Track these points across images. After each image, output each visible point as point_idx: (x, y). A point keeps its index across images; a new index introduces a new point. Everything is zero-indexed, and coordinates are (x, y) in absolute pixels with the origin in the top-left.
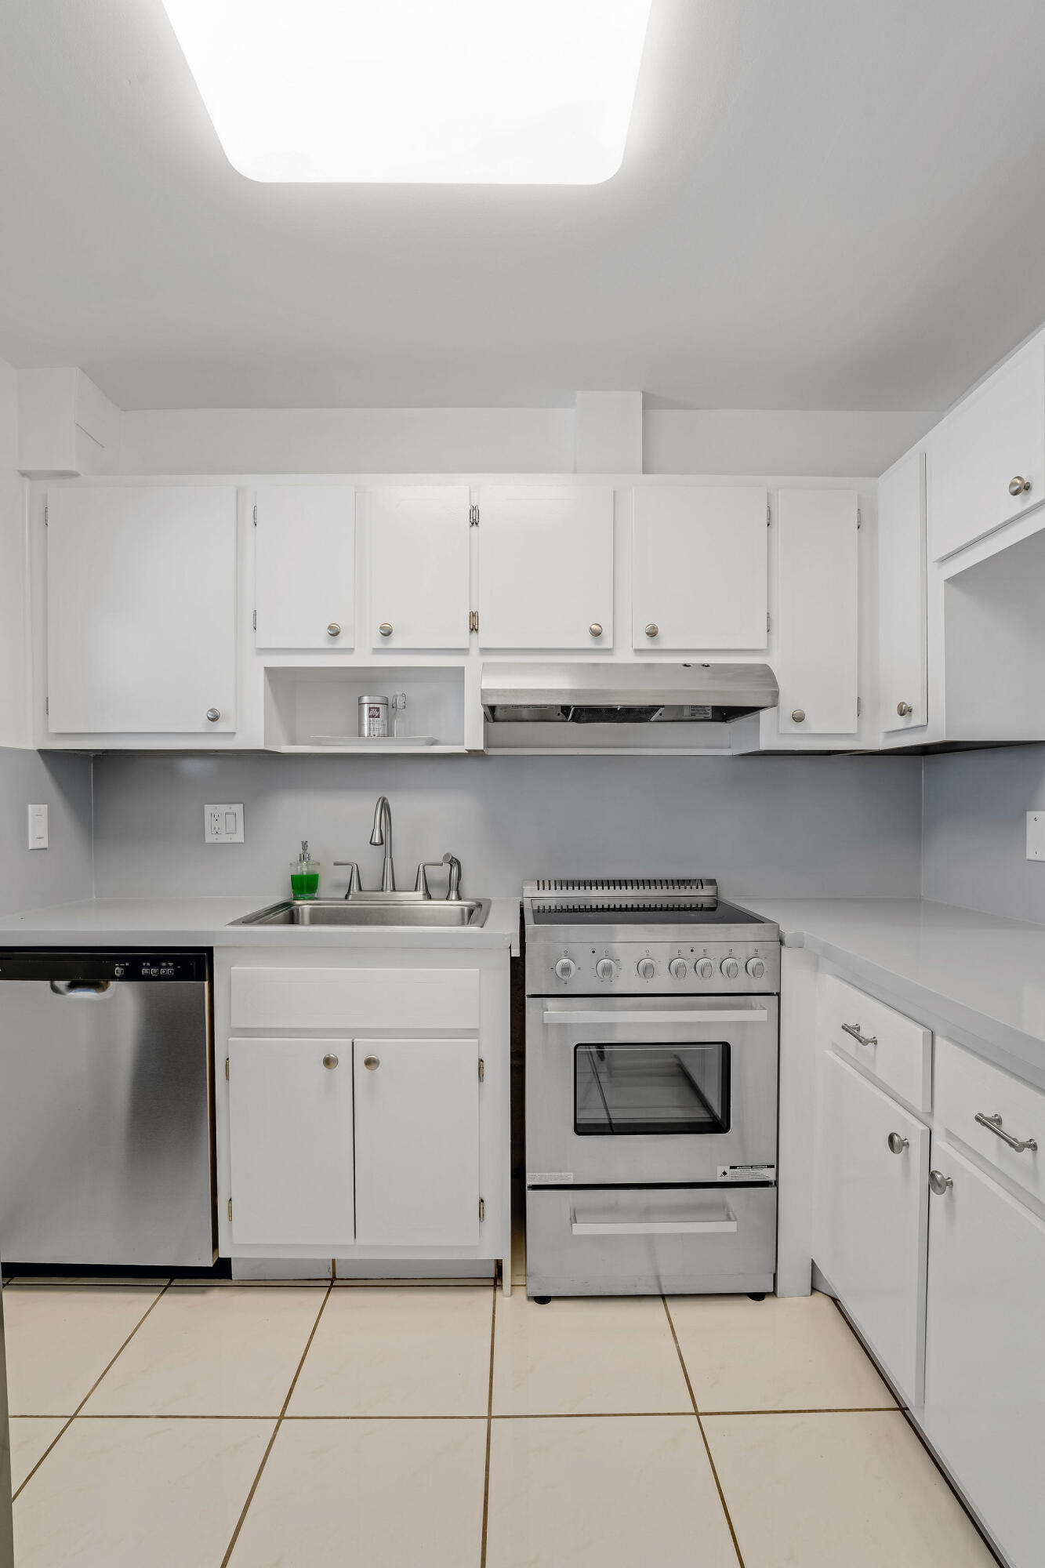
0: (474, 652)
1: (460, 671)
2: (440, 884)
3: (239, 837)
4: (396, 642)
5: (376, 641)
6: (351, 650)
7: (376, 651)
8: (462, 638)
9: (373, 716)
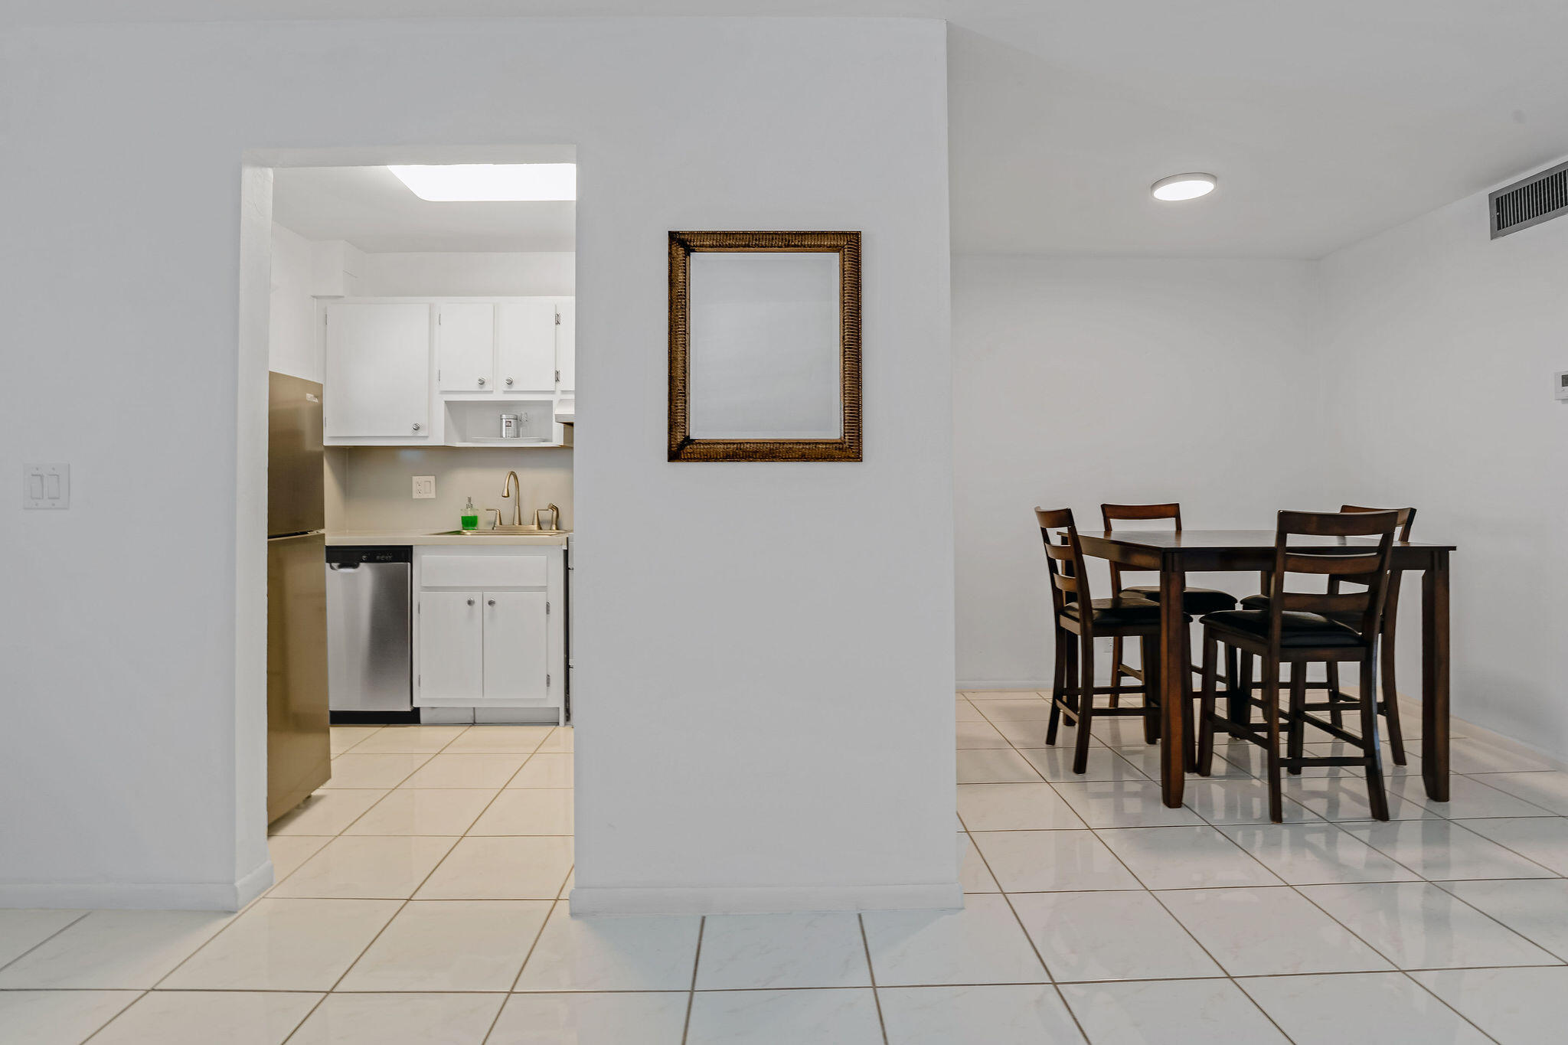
0: (558, 393)
1: (551, 403)
2: (547, 522)
3: (432, 495)
4: (515, 387)
5: (505, 387)
6: (491, 392)
7: (505, 392)
8: (552, 385)
9: (508, 426)
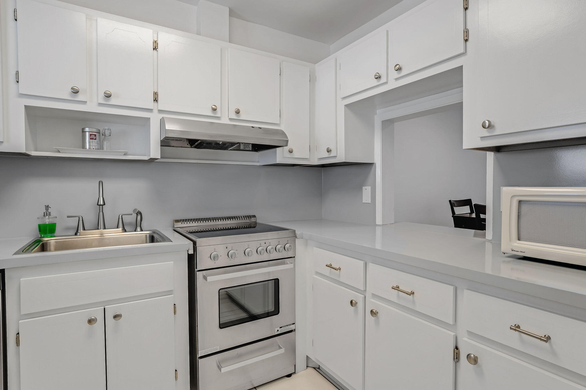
0: (155, 111)
1: (149, 119)
2: (130, 224)
4: (113, 101)
5: (101, 99)
6: (85, 102)
7: (100, 104)
8: (150, 104)
9: (92, 139)
